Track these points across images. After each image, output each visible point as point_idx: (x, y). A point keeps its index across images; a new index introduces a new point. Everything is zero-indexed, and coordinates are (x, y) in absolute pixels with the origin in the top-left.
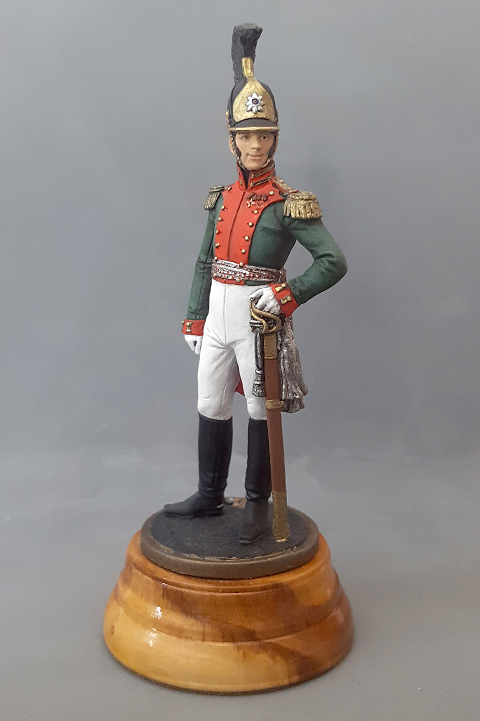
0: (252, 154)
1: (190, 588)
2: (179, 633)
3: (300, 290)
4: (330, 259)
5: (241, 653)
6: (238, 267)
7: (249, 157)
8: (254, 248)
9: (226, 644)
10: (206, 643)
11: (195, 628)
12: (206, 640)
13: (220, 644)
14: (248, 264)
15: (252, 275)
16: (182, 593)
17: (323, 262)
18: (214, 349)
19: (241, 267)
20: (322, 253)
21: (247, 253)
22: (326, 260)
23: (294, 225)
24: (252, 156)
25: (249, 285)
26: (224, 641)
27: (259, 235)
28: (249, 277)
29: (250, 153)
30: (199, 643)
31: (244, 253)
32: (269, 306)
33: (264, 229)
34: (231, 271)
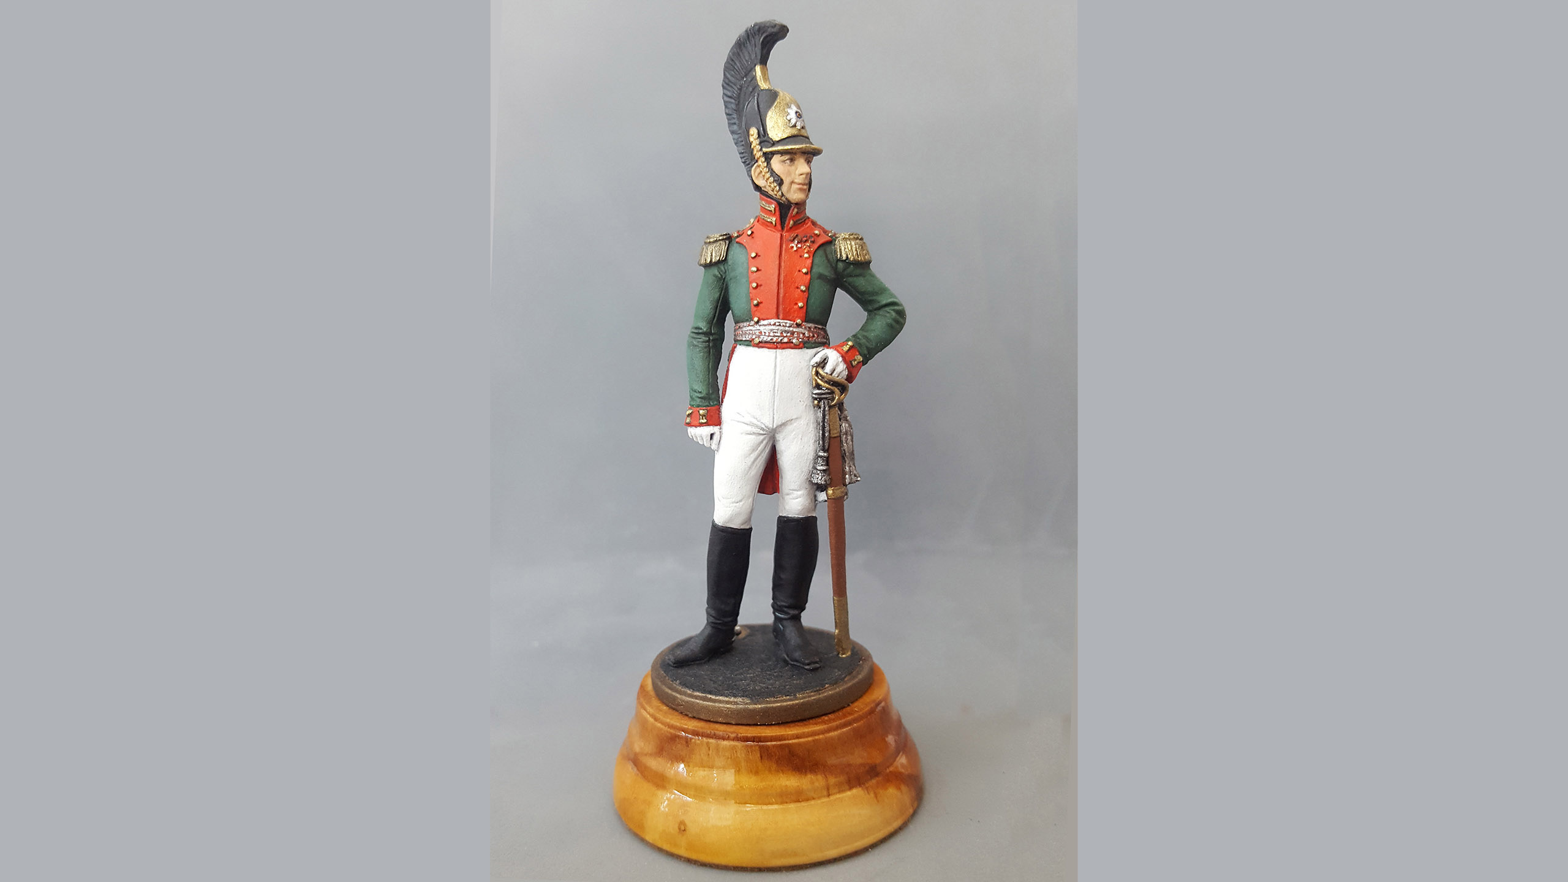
0: (800, 182)
1: (798, 737)
2: (799, 797)
3: (867, 347)
4: (896, 308)
5: (872, 795)
6: (795, 326)
7: (795, 186)
8: (812, 301)
9: (854, 791)
10: (832, 798)
11: (817, 784)
12: (832, 795)
13: (849, 793)
14: (805, 322)
15: (811, 335)
16: (788, 745)
17: (888, 312)
18: (754, 436)
19: (798, 325)
20: (884, 302)
21: (805, 307)
22: (894, 310)
23: (849, 270)
24: (799, 184)
25: (807, 348)
26: (851, 788)
27: (817, 284)
28: (808, 337)
29: (796, 181)
30: (825, 800)
31: (801, 308)
32: (838, 370)
33: (821, 276)
34: (785, 331)
